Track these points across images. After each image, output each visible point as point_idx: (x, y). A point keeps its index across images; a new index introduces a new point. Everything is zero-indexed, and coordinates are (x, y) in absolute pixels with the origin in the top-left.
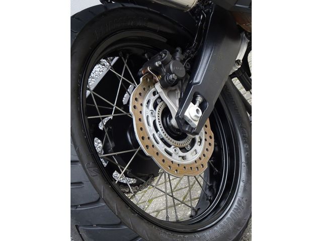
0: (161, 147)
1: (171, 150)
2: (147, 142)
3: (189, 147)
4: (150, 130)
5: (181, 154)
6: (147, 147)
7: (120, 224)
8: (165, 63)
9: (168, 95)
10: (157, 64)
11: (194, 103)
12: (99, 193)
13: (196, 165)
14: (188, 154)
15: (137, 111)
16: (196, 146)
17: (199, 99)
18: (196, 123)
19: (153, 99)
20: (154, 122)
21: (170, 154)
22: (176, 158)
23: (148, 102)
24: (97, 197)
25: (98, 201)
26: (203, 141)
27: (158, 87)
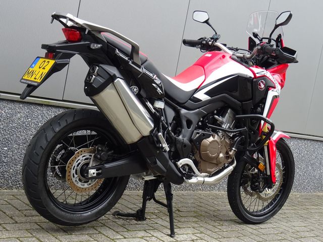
0: (73, 172)
1: (76, 176)
2: (70, 165)
3: (83, 181)
4: (75, 164)
5: (78, 180)
6: (68, 167)
7: (37, 176)
8: (102, 151)
9: (93, 161)
10: (99, 148)
11: (97, 171)
12: (40, 162)
13: (79, 189)
14: (80, 183)
15: (78, 155)
16: (86, 184)
17: (100, 171)
18: (90, 176)
19: (88, 156)
20: (80, 163)
21: (74, 177)
22: (74, 180)
23: (84, 156)
24: (38, 163)
25: (37, 164)
26: (90, 186)
27: (93, 155)
